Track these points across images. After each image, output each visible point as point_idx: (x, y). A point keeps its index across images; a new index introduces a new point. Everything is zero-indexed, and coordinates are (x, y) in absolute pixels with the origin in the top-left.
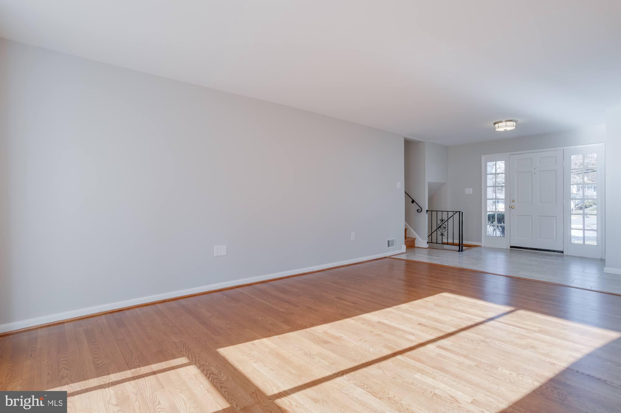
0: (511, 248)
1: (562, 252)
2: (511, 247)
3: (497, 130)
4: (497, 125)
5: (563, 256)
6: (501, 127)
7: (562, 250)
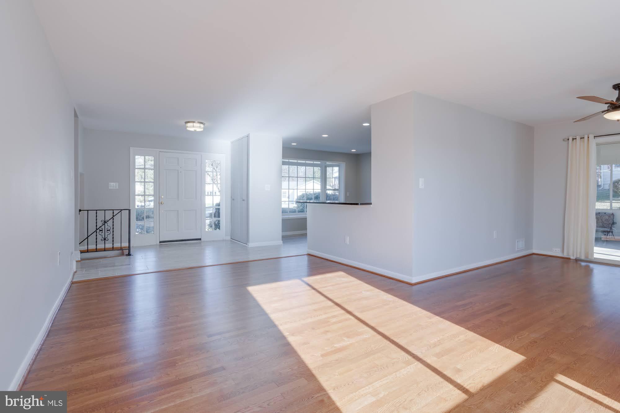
0: (160, 244)
1: (200, 239)
2: (160, 242)
3: (188, 129)
4: (189, 125)
5: (200, 243)
6: (190, 127)
7: (200, 238)
